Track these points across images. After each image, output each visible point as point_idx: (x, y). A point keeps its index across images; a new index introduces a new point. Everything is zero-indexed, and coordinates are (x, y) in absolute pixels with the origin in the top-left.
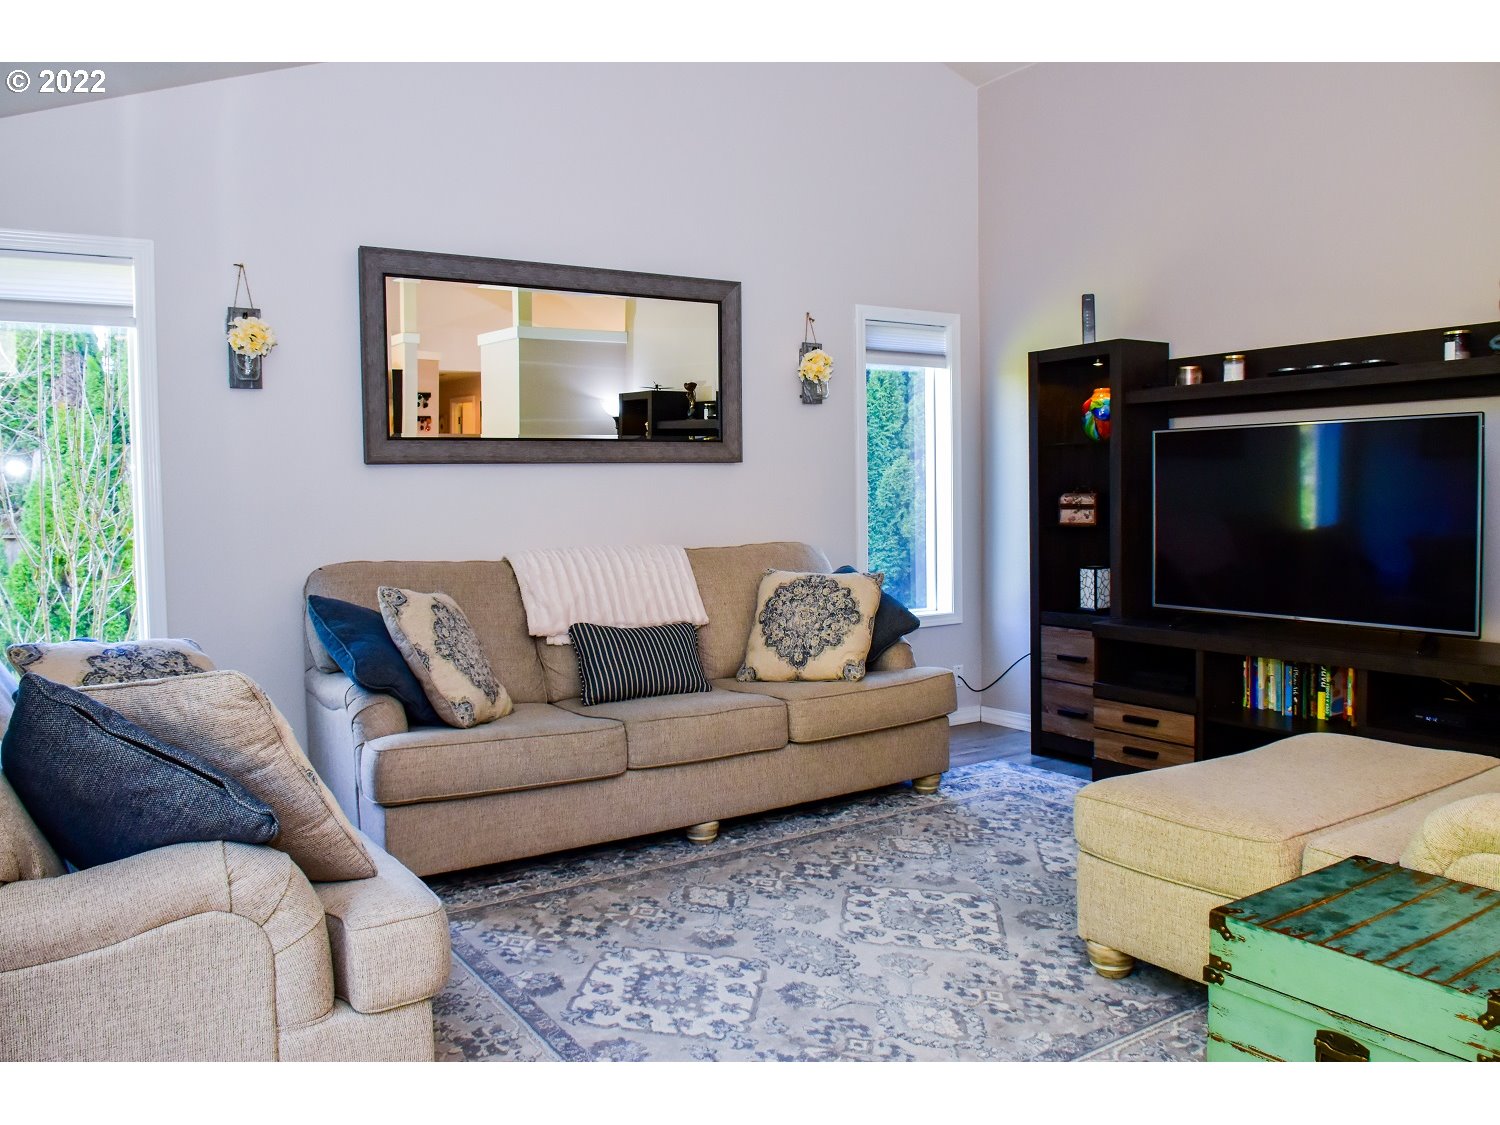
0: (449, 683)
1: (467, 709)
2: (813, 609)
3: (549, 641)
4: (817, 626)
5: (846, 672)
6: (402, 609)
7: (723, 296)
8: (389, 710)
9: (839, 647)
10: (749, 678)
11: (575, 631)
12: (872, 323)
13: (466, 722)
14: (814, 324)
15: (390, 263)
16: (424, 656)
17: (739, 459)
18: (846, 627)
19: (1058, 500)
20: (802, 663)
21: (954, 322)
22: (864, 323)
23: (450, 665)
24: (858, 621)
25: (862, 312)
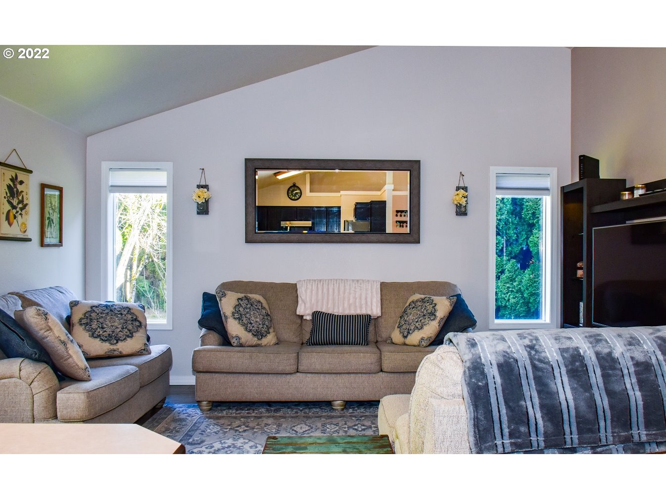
0: (234, 328)
1: (237, 340)
2: (419, 312)
3: (304, 318)
4: (416, 320)
5: (420, 342)
6: (222, 299)
7: (413, 168)
8: (214, 337)
9: (421, 331)
10: (390, 342)
11: (316, 314)
12: (499, 176)
13: (235, 345)
14: (463, 177)
15: (257, 164)
16: (226, 317)
17: (418, 242)
18: (427, 321)
19: (576, 265)
20: (405, 337)
21: (554, 171)
22: (495, 175)
23: (236, 322)
24: (434, 319)
25: (494, 170)
